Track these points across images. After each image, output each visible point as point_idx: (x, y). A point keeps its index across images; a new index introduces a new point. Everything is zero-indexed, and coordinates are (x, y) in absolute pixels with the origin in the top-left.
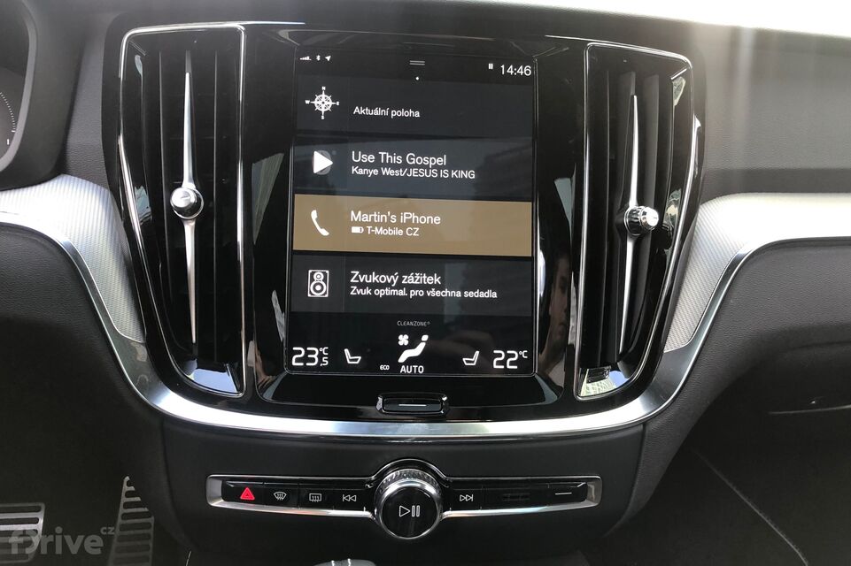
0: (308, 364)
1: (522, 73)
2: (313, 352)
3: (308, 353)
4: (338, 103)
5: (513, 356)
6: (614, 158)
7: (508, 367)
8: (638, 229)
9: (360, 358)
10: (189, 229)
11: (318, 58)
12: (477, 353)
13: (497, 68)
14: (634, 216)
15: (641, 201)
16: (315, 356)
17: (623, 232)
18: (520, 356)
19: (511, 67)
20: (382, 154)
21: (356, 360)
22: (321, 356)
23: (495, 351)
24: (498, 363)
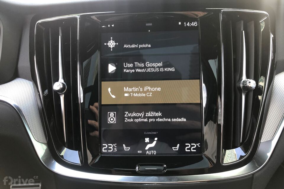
0: (109, 151)
1: (193, 25)
2: (111, 146)
3: (109, 146)
4: (117, 44)
5: (194, 146)
6: (235, 57)
7: (192, 150)
8: (247, 89)
9: (129, 148)
10: (62, 98)
11: (109, 26)
12: (178, 145)
13: (183, 24)
14: (245, 84)
15: (248, 77)
16: (111, 148)
17: (240, 90)
18: (197, 146)
19: (189, 23)
20: (136, 63)
21: (128, 149)
22: (114, 147)
23: (186, 144)
24: (188, 149)
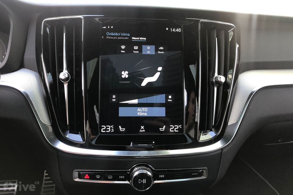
0: (107, 131)
1: (178, 31)
2: (109, 127)
3: (107, 127)
5: (177, 127)
7: (175, 131)
8: (218, 83)
10: (66, 86)
11: (109, 27)
12: (164, 126)
13: (169, 29)
14: (217, 79)
15: (219, 74)
16: (109, 129)
17: (213, 84)
18: (179, 127)
19: (174, 29)
21: (123, 130)
22: (111, 128)
23: (170, 126)
24: (172, 130)
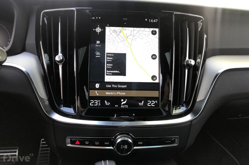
0: (95, 105)
1: (155, 21)
2: (96, 102)
3: (94, 102)
4: (102, 30)
5: (153, 102)
6: (182, 46)
7: (152, 105)
8: (189, 66)
10: (60, 67)
11: (97, 18)
12: (143, 101)
13: (148, 20)
14: (188, 62)
15: (190, 58)
16: (97, 103)
17: (185, 67)
18: (155, 102)
19: (152, 20)
21: (108, 104)
22: (98, 103)
23: (148, 101)
24: (149, 104)
